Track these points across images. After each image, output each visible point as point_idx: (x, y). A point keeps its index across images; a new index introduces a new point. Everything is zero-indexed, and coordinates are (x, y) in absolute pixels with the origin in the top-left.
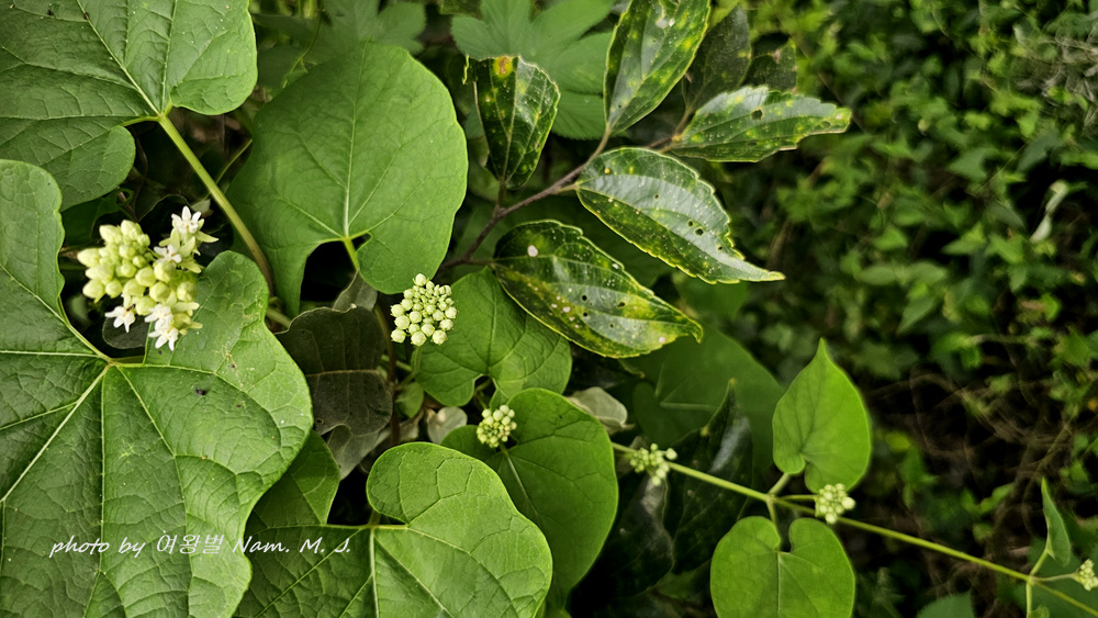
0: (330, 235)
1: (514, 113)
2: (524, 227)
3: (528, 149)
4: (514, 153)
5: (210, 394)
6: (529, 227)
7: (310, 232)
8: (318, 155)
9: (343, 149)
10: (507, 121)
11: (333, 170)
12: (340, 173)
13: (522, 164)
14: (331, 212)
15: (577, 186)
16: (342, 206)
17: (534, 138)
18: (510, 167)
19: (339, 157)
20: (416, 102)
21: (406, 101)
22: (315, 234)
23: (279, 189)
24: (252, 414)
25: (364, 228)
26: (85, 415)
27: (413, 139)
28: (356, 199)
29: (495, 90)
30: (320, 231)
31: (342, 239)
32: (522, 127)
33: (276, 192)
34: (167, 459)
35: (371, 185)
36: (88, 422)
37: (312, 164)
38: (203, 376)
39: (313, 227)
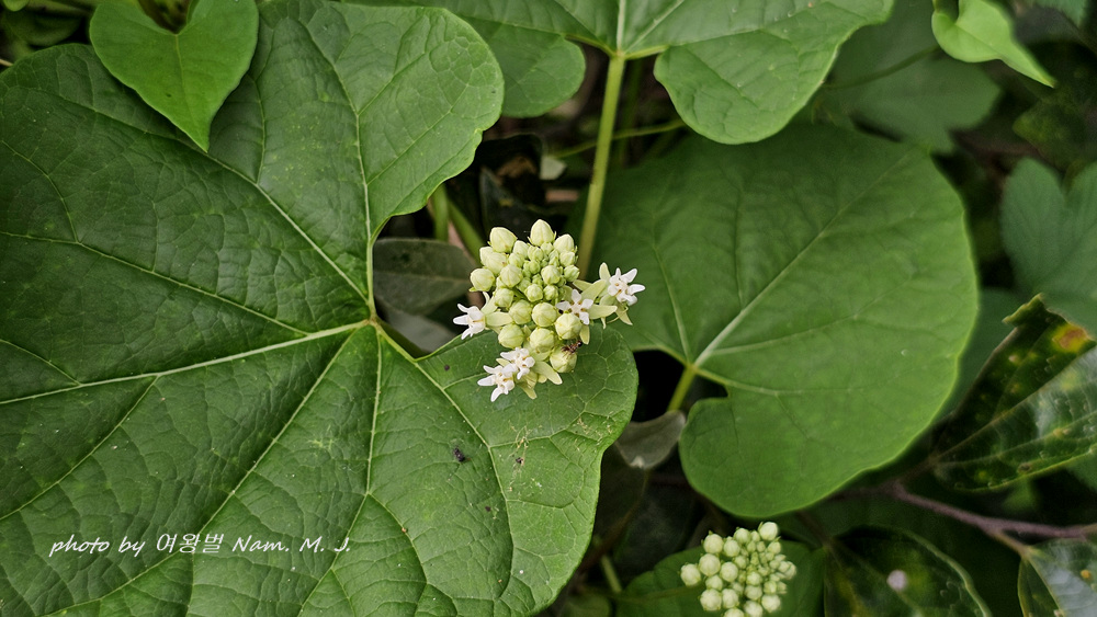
0: (679, 348)
1: (1029, 400)
2: (914, 544)
3: (1009, 456)
4: (985, 445)
5: (467, 467)
6: (922, 550)
7: (659, 323)
8: (748, 240)
9: (783, 259)
10: (1013, 400)
11: (749, 273)
12: (753, 283)
13: (983, 467)
14: (704, 322)
15: (1029, 553)
16: (723, 326)
17: (1030, 453)
18: (965, 454)
19: (768, 264)
20: (921, 284)
21: (910, 270)
22: (662, 331)
23: (666, 238)
24: (496, 532)
25: (726, 376)
26: (309, 356)
27: (881, 327)
28: (747, 333)
29: (1032, 356)
30: (672, 333)
31: (688, 364)
32: (1024, 425)
33: (657, 238)
34: (356, 489)
35: (778, 333)
36: (306, 369)
37: (729, 243)
38: (474, 438)
39: (668, 319)
